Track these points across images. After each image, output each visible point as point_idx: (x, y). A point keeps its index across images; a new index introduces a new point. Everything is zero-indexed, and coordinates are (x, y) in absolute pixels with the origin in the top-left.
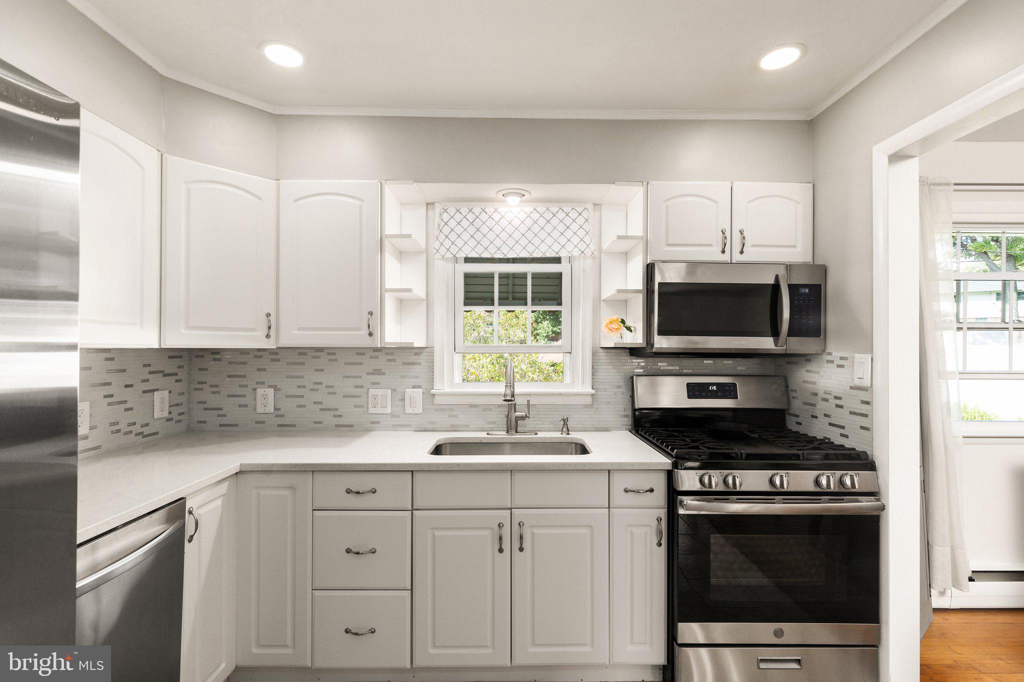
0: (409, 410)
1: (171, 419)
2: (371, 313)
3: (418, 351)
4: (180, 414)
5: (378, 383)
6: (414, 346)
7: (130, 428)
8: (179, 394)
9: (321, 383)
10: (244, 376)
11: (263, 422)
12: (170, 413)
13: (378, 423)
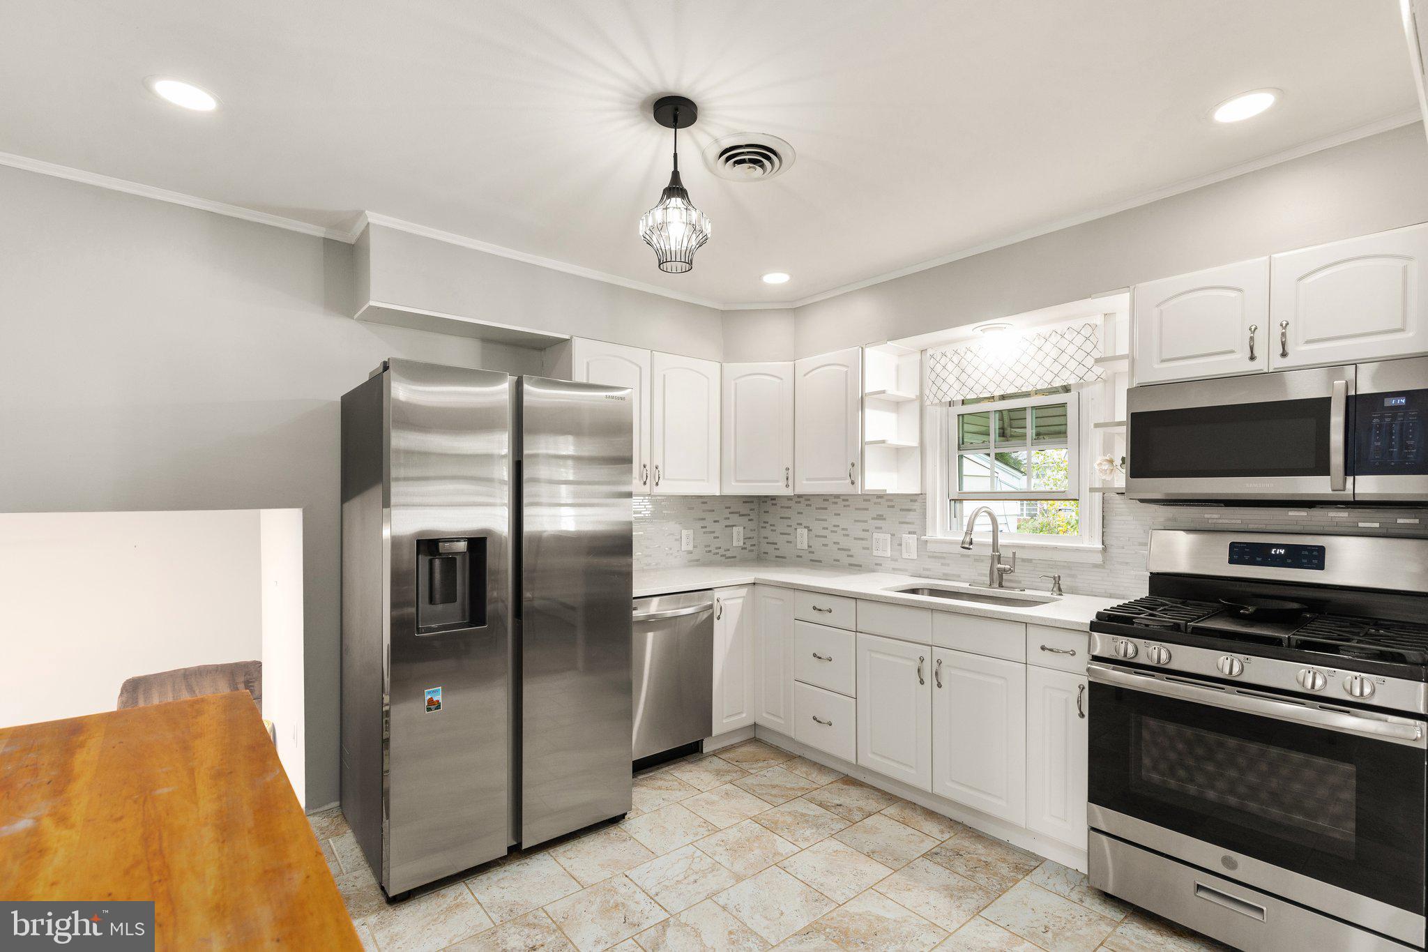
0: (905, 555)
1: (745, 548)
2: (853, 465)
3: (913, 498)
4: (752, 545)
5: (881, 528)
6: (887, 492)
7: (717, 551)
8: (751, 530)
9: (839, 526)
10: (790, 518)
11: (801, 557)
12: (744, 543)
13: (881, 565)
